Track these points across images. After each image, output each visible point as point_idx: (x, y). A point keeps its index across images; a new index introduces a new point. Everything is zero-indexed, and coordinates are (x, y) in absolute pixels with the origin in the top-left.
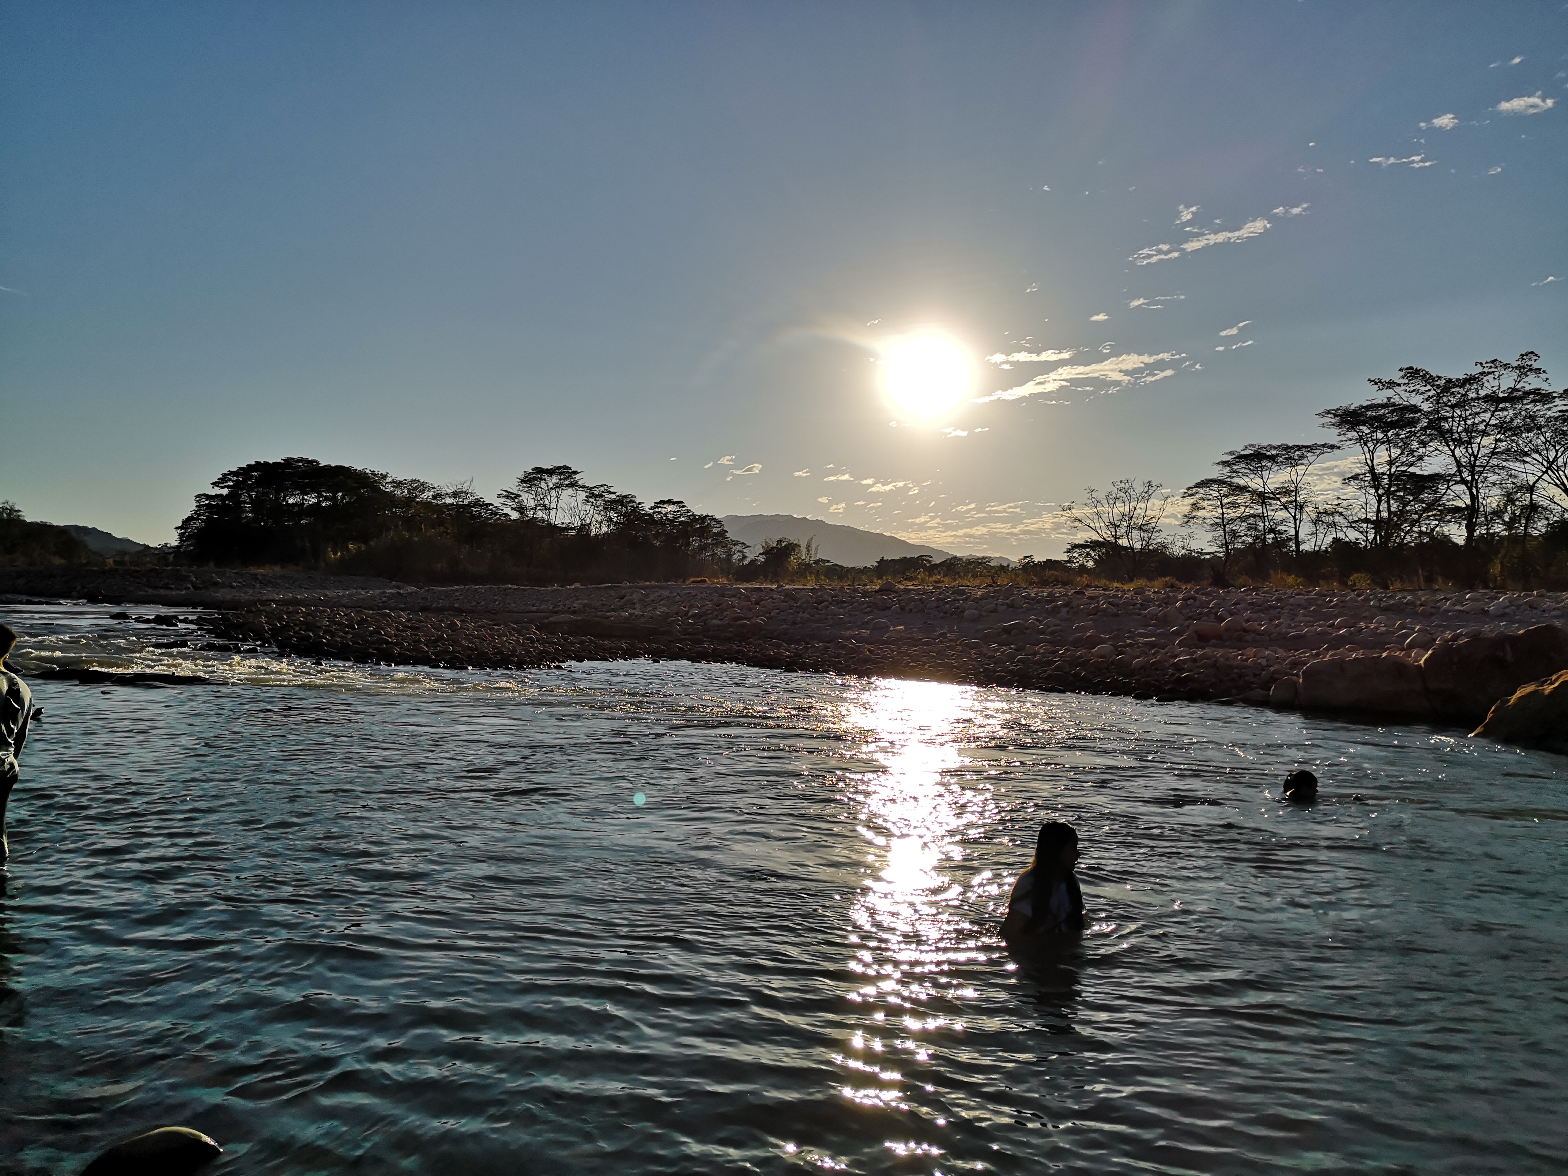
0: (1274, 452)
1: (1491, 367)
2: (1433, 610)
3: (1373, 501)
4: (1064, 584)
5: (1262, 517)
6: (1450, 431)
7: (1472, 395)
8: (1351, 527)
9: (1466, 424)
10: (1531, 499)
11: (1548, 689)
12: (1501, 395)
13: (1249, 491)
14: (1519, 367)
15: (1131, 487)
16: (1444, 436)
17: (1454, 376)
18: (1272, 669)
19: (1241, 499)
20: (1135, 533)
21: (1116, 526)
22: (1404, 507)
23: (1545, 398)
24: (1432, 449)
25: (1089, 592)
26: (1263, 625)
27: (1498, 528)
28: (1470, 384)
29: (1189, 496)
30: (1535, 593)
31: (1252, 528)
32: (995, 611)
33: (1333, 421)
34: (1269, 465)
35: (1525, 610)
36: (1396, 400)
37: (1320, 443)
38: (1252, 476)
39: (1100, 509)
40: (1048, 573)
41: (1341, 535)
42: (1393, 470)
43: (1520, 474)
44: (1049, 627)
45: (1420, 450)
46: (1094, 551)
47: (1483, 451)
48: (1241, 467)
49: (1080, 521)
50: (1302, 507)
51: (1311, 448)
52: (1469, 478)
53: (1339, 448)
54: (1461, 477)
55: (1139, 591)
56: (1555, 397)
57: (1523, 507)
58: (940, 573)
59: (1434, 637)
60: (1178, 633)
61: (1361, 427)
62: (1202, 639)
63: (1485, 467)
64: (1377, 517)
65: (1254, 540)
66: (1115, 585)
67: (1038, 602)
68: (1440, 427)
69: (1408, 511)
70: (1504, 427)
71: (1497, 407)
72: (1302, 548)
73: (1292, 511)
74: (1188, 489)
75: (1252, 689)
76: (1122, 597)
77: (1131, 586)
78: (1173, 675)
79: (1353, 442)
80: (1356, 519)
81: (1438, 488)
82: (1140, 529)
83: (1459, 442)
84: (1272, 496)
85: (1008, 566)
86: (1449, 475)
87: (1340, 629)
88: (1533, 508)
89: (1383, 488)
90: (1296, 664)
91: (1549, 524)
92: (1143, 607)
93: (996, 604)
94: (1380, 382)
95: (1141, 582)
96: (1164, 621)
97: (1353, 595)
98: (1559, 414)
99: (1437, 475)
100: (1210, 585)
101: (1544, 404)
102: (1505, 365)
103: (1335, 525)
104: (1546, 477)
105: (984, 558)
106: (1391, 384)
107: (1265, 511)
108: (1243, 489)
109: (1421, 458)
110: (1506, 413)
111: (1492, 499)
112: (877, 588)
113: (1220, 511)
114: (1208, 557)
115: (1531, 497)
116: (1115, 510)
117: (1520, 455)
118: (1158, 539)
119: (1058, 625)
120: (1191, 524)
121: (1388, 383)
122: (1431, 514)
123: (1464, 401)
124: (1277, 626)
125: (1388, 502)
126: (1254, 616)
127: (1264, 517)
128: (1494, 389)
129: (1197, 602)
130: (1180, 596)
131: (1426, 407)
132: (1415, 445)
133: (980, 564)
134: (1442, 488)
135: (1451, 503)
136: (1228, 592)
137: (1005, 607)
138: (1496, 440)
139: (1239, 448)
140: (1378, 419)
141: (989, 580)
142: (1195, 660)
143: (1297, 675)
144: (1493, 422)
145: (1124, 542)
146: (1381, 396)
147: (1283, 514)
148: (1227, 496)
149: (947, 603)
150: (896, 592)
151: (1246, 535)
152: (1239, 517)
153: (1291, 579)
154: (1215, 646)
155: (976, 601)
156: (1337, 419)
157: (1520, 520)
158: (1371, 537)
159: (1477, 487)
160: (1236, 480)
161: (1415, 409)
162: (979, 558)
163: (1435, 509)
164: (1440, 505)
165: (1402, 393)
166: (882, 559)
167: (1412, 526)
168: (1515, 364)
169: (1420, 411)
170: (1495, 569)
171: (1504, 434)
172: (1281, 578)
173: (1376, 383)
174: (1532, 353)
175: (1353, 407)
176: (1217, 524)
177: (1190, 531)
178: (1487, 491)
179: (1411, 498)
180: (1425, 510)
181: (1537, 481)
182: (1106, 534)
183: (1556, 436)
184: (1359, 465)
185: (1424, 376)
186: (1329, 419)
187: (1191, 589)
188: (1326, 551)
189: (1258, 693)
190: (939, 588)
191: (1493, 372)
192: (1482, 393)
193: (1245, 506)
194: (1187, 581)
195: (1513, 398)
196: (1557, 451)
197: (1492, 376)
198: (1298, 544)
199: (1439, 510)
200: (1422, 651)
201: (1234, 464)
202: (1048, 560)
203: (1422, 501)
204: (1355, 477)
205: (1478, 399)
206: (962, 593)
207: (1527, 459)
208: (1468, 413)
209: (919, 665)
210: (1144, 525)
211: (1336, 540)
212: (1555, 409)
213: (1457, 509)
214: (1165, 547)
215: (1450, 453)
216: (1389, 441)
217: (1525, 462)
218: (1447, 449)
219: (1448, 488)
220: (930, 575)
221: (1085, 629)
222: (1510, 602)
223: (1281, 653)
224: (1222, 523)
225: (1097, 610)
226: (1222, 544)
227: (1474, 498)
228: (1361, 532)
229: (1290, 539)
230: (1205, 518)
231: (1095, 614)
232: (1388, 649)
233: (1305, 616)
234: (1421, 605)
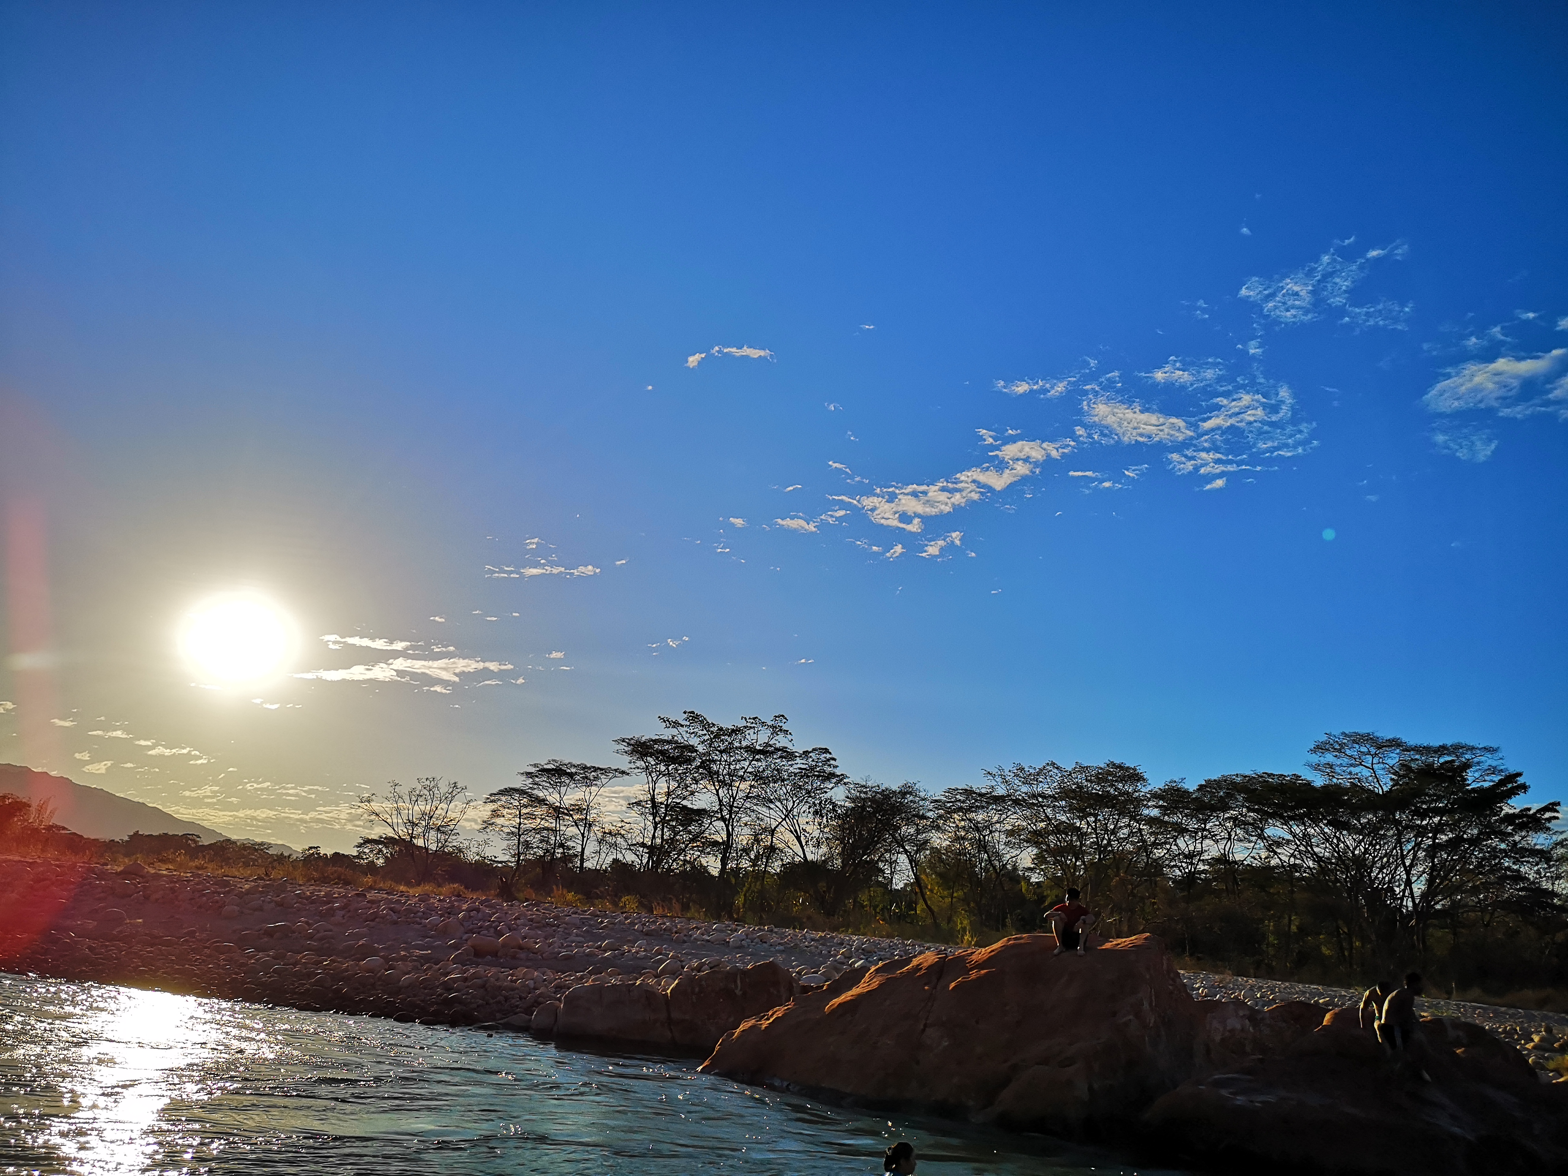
0: (573, 770)
1: (752, 723)
2: (685, 938)
3: (651, 828)
4: (347, 883)
5: (555, 831)
6: (717, 773)
7: (737, 744)
8: (630, 849)
9: (729, 768)
10: (772, 842)
11: (765, 1024)
12: (758, 748)
13: (546, 804)
14: (773, 727)
15: (436, 786)
16: (712, 775)
17: (724, 726)
18: (538, 992)
19: (540, 811)
20: (433, 833)
21: (414, 825)
22: (674, 837)
23: (789, 755)
24: (701, 786)
25: (371, 895)
26: (537, 943)
27: (745, 864)
28: (736, 734)
29: (492, 802)
30: (766, 928)
31: (544, 841)
32: (260, 909)
33: (626, 749)
34: (568, 781)
35: (757, 943)
36: (679, 739)
37: (613, 768)
38: (551, 790)
39: (401, 804)
40: (330, 869)
41: (620, 856)
42: (670, 801)
43: (765, 818)
44: (318, 932)
45: (693, 786)
46: (387, 847)
47: (741, 794)
48: (542, 780)
49: (377, 815)
50: (590, 825)
51: (604, 771)
52: (728, 817)
53: (628, 774)
54: (722, 814)
55: (424, 898)
56: (796, 757)
57: (766, 847)
58: (204, 857)
59: (684, 964)
60: (456, 947)
61: (648, 758)
62: (479, 954)
63: (740, 808)
64: (652, 843)
65: (544, 853)
66: (402, 888)
67: (313, 902)
68: (710, 768)
69: (677, 840)
70: (758, 776)
71: (754, 757)
72: (585, 865)
73: (582, 829)
74: (491, 795)
75: (516, 1014)
76: (405, 903)
77: (416, 891)
78: (441, 995)
79: (640, 770)
80: (634, 842)
81: (703, 822)
82: (438, 830)
83: (723, 783)
84: (566, 811)
85: (289, 856)
86: (713, 811)
87: (605, 951)
88: (772, 849)
89: (660, 817)
90: (560, 988)
91: (783, 865)
92: (426, 915)
93: (263, 901)
94: (668, 720)
95: (428, 888)
96: (444, 933)
97: (621, 918)
98: (798, 771)
99: (704, 810)
100: (498, 896)
101: (788, 761)
102: (763, 723)
103: (616, 846)
104: (784, 823)
105: (262, 844)
106: (676, 724)
107: (558, 825)
108: (542, 801)
109: (692, 793)
110: (760, 764)
111: (743, 837)
112: (120, 869)
113: (518, 820)
114: (500, 865)
115: (772, 839)
116: (416, 808)
117: (767, 801)
118: (454, 842)
119: (331, 931)
120: (488, 830)
121: (674, 723)
122: (695, 845)
123: (730, 749)
124: (550, 945)
125: (662, 830)
126: (532, 932)
127: (556, 831)
128: (753, 741)
129: (480, 914)
130: (465, 907)
131: (701, 748)
132: (689, 780)
133: (256, 850)
134: (706, 822)
135: (712, 836)
136: (512, 905)
137: (273, 905)
138: (751, 786)
139: (543, 762)
140: (663, 752)
141: (261, 872)
142: (465, 980)
143: (559, 999)
144: (750, 770)
145: (420, 842)
146: (667, 733)
147: (573, 831)
148: (526, 807)
149: (204, 895)
150: (142, 877)
151: (538, 847)
152: (534, 829)
153: (570, 896)
154: (488, 964)
155: (241, 895)
156: (630, 748)
157: (762, 858)
158: (645, 861)
159: (732, 825)
160: (535, 792)
161: (692, 749)
162: (256, 844)
163: (699, 841)
164: (703, 837)
165: (684, 733)
166: (136, 833)
167: (679, 855)
168: (770, 723)
169: (696, 751)
170: (739, 901)
171: (757, 782)
172: (562, 894)
173: (664, 721)
174: (783, 716)
175: (643, 739)
176: (513, 833)
177: (486, 837)
178: (740, 830)
179: (681, 829)
180: (692, 840)
181: (778, 826)
182: (403, 832)
183: (794, 790)
184: (643, 792)
185: (702, 722)
186: (623, 747)
187: (478, 899)
188: (606, 871)
189: (520, 1018)
190: (199, 876)
191: (754, 727)
192: (744, 744)
193: (542, 819)
194: (474, 890)
195: (766, 752)
196: (794, 802)
197: (752, 730)
198: (582, 861)
199: (702, 842)
200: (670, 980)
201: (537, 776)
202: (336, 854)
203: (690, 832)
204: (638, 803)
205: (741, 748)
206: (226, 884)
207: (772, 806)
208: (732, 759)
209: (151, 970)
210: (443, 826)
211: (615, 861)
212: (795, 766)
213: (715, 843)
214: (460, 851)
215: (715, 792)
216: (669, 774)
217: (770, 808)
218: (713, 788)
219: (711, 823)
220: (192, 859)
221: (360, 936)
222: (747, 935)
223: (550, 975)
224: (518, 832)
225: (375, 916)
226: (515, 854)
227: (729, 835)
228: (638, 856)
229: (576, 856)
230: (503, 826)
231: (373, 920)
232: (644, 974)
233: (577, 935)
234: (676, 933)
